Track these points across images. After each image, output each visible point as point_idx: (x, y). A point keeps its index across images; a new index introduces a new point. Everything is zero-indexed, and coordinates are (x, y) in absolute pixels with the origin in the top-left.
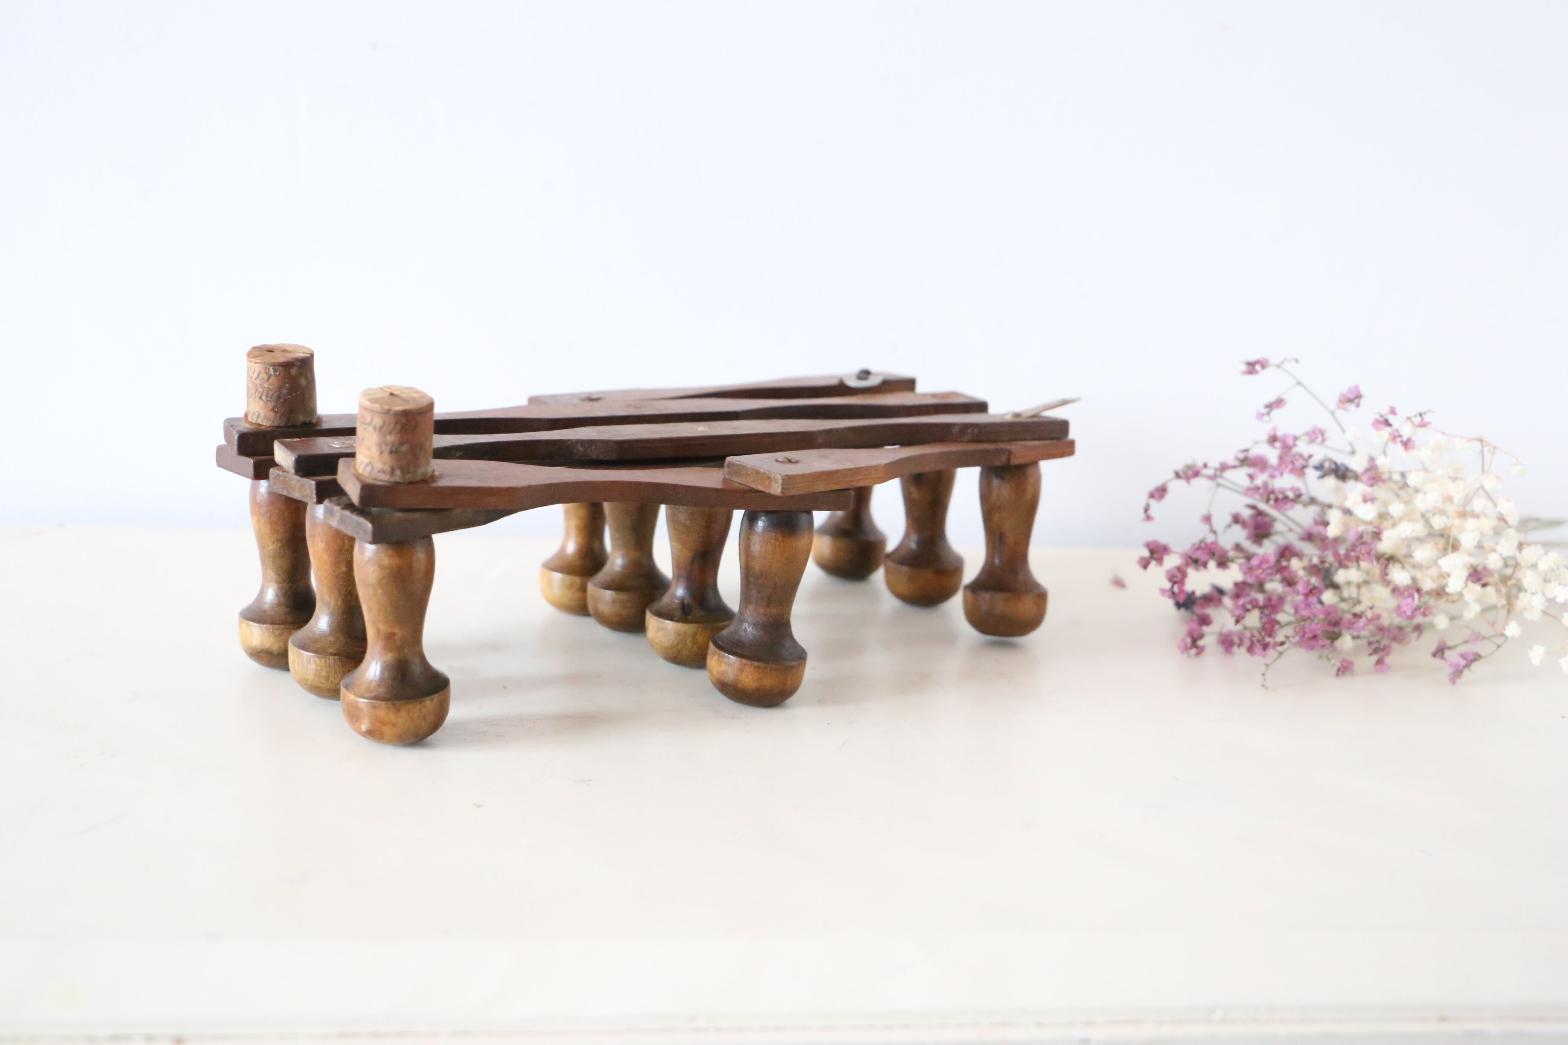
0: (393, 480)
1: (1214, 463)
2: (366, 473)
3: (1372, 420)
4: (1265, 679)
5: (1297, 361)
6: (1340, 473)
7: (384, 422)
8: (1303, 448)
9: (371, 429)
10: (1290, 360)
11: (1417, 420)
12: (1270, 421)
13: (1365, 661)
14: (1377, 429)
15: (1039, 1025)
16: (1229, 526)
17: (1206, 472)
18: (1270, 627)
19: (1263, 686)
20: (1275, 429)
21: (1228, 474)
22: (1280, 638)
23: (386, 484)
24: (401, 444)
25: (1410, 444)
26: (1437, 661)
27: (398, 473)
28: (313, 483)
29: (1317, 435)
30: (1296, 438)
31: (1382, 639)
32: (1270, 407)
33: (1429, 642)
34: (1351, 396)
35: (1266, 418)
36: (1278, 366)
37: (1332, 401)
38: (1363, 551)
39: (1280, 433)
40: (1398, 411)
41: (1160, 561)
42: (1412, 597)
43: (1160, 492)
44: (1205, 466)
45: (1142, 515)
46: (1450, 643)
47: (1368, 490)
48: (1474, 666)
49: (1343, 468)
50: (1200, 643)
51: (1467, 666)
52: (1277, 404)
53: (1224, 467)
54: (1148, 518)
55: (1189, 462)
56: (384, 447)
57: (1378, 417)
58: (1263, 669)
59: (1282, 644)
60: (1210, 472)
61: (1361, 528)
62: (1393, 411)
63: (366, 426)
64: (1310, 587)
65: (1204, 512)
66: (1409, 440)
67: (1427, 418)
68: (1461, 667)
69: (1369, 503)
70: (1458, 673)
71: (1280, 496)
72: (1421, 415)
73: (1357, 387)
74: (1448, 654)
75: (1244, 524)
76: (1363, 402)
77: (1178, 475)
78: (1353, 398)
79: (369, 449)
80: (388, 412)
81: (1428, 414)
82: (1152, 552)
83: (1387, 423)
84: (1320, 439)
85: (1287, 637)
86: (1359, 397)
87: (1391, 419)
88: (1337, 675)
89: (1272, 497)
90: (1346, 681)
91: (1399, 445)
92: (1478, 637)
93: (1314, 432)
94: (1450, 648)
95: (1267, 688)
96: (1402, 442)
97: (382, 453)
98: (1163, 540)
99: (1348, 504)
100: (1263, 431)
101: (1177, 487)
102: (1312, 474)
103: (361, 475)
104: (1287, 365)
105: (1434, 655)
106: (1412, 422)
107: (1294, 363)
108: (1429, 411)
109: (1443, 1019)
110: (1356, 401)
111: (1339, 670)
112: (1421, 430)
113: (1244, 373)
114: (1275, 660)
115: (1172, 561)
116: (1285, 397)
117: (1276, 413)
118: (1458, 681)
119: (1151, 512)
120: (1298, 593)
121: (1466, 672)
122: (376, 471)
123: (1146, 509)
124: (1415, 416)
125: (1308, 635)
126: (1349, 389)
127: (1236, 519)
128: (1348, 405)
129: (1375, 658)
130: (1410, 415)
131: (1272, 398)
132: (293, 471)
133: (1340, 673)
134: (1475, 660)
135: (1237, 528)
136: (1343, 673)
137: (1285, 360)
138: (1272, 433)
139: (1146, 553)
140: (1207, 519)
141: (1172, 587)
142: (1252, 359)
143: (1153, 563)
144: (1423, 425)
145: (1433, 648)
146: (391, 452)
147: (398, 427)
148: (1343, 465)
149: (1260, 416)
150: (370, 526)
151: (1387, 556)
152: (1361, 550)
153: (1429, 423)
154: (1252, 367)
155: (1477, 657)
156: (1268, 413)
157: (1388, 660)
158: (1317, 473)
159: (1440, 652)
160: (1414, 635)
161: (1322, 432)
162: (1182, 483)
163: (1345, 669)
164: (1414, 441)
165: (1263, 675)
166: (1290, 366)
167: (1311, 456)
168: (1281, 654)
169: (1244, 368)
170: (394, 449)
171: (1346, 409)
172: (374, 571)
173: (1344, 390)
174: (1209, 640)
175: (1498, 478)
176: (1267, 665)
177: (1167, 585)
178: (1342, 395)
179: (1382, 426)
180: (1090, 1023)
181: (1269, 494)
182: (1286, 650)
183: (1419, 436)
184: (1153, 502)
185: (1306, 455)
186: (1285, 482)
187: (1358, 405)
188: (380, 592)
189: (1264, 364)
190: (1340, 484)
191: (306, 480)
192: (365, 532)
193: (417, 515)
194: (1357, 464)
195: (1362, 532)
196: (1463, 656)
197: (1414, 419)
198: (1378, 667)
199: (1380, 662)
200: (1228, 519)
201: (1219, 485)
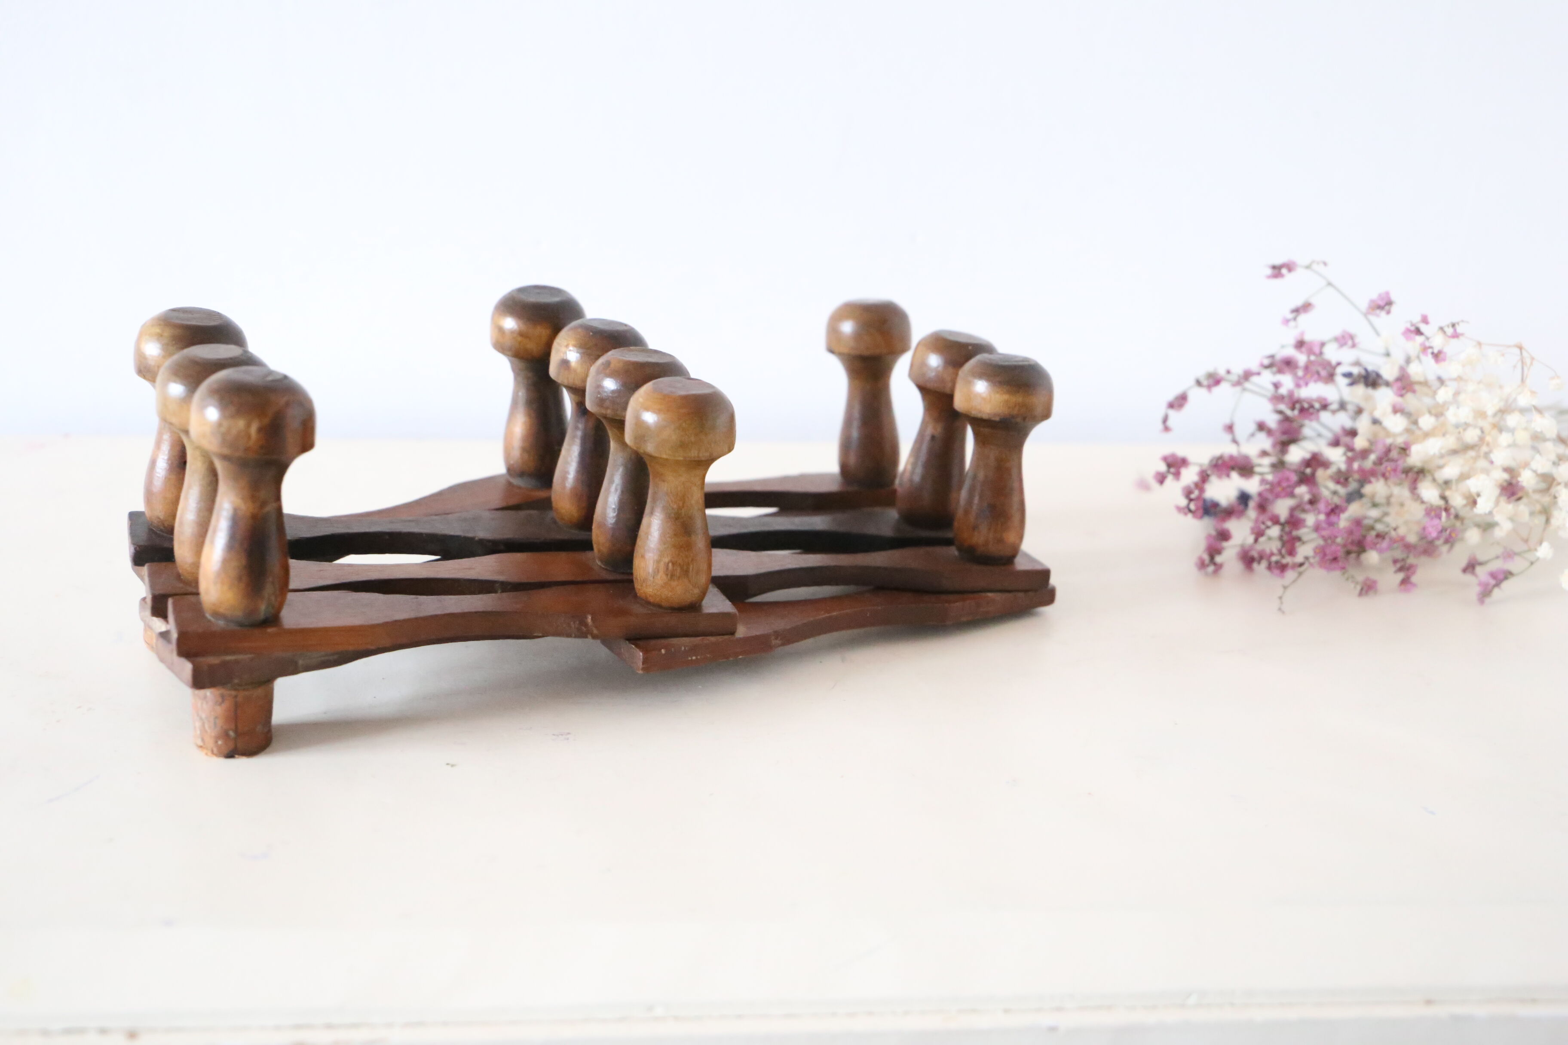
1: (1238, 370)
3: (1403, 329)
4: (1282, 603)
5: (1325, 264)
6: (1371, 380)
8: (1332, 353)
10: (1318, 263)
11: (1450, 331)
12: (1296, 327)
13: (1391, 578)
14: (1408, 339)
15: (1006, 1011)
16: (1253, 435)
17: (1230, 377)
18: (1290, 544)
19: (1280, 609)
20: (1302, 334)
21: (1254, 379)
22: (1299, 558)
25: (1442, 356)
26: (1468, 578)
29: (1346, 340)
30: (1323, 344)
31: (1408, 557)
32: (1297, 311)
33: (1459, 555)
34: (1382, 303)
35: (1292, 324)
36: (1308, 267)
37: (1364, 305)
38: (1389, 468)
39: (1308, 338)
40: (1430, 319)
41: (1177, 475)
42: (1439, 517)
43: (1179, 402)
44: (1228, 372)
45: (1160, 426)
46: (1481, 557)
47: (1399, 400)
48: (1505, 585)
49: (1374, 375)
50: (1218, 559)
51: (1497, 585)
52: (1306, 307)
53: (1247, 375)
54: (1167, 429)
55: (1210, 369)
57: (1409, 326)
58: (1280, 591)
59: (1301, 565)
60: (1234, 378)
61: (1389, 441)
62: (1425, 320)
64: (1330, 507)
65: (1227, 421)
66: (1440, 352)
67: (1459, 329)
68: (1490, 587)
69: (1398, 415)
70: (1485, 593)
71: (1306, 405)
72: (1453, 325)
73: (1387, 293)
74: (1479, 570)
75: (1270, 432)
76: (1394, 309)
77: (1199, 383)
78: (1384, 305)
81: (1461, 324)
82: (1169, 466)
83: (1418, 332)
84: (1350, 343)
85: (1307, 558)
86: (1390, 303)
87: (1423, 328)
88: (1361, 594)
89: (1298, 406)
90: (1368, 601)
91: (1430, 356)
92: (1509, 555)
93: (1343, 337)
94: (1481, 564)
95: (1283, 612)
96: (1433, 353)
98: (1181, 453)
99: (1377, 414)
100: (1289, 336)
101: (1197, 396)
102: (1342, 381)
104: (1315, 266)
105: (1465, 570)
106: (1445, 332)
107: (1322, 266)
108: (1462, 321)
109: (1429, 1002)
110: (1387, 308)
111: (1362, 589)
112: (1454, 341)
113: (1269, 277)
114: (1294, 581)
115: (1189, 476)
116: (1313, 301)
117: (1303, 318)
118: (1487, 600)
119: (1170, 423)
120: (1319, 513)
121: (1496, 591)
123: (1165, 420)
124: (1448, 326)
125: (1329, 557)
126: (1380, 295)
127: (1262, 426)
128: (1378, 311)
129: (1401, 576)
130: (1443, 324)
131: (1299, 303)
133: (1364, 592)
134: (1506, 578)
135: (1262, 436)
136: (1367, 592)
137: (1313, 262)
138: (1299, 338)
139: (1163, 467)
140: (1230, 428)
141: (1188, 505)
142: (1278, 262)
143: (1170, 479)
144: (1456, 336)
145: (1464, 563)
148: (1373, 371)
149: (1286, 322)
151: (1416, 470)
152: (1386, 467)
153: (1462, 334)
154: (1277, 271)
155: (1508, 575)
156: (1295, 319)
157: (1414, 579)
158: (1346, 381)
159: (1471, 567)
160: (1445, 548)
161: (1352, 337)
162: (1203, 391)
163: (1368, 588)
164: (1445, 353)
165: (1280, 598)
166: (1320, 268)
167: (1339, 364)
168: (1300, 574)
169: (1269, 272)
171: (1378, 316)
173: (1374, 296)
174: (1229, 554)
175: (1533, 393)
176: (1285, 588)
177: (1183, 502)
178: (1372, 301)
179: (1413, 335)
180: (1059, 1009)
181: (1294, 402)
182: (1305, 571)
183: (1451, 348)
184: (1172, 413)
185: (1334, 362)
186: (1313, 391)
187: (1388, 312)
189: (1290, 267)
190: (1370, 391)
194: (1389, 372)
195: (1390, 445)
196: (1493, 575)
197: (1446, 329)
198: (1403, 587)
199: (1405, 582)
200: (1253, 427)
201: (1244, 389)
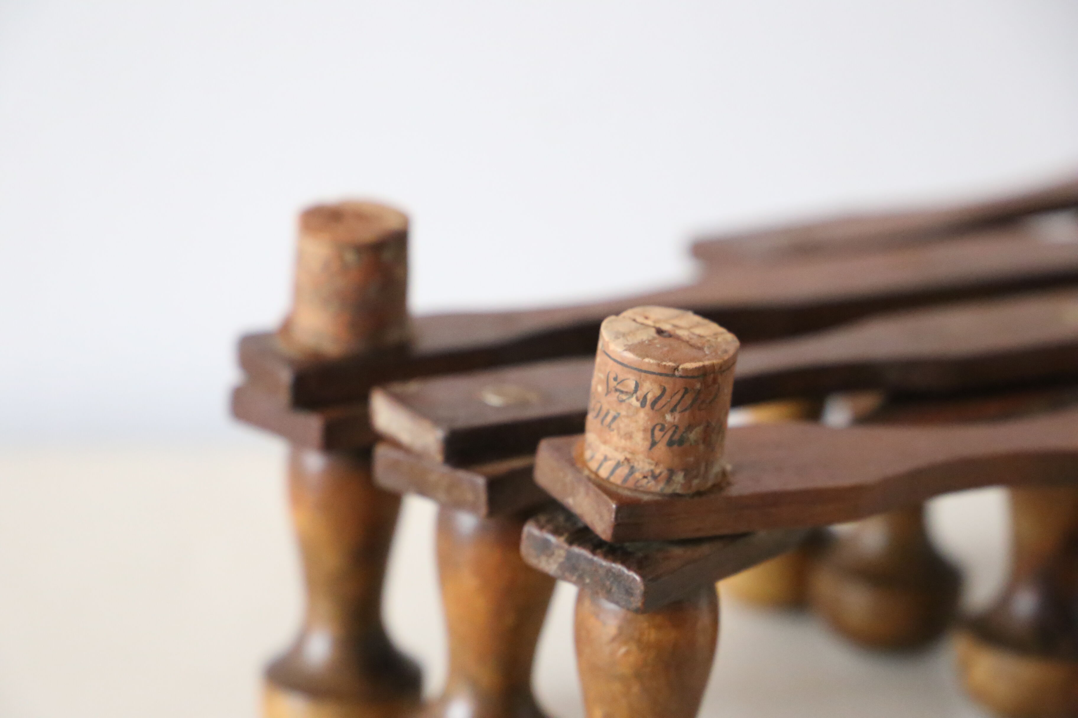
0: (669, 490)
2: (617, 479)
7: (664, 391)
9: (634, 402)
23: (657, 498)
24: (690, 427)
27: (679, 477)
28: (480, 481)
56: (658, 433)
63: (624, 397)
79: (629, 436)
80: (671, 373)
97: (654, 444)
103: (607, 480)
122: (638, 475)
132: (438, 457)
146: (670, 443)
147: (688, 400)
150: (638, 578)
170: (676, 437)
172: (627, 653)
188: (636, 689)
191: (463, 475)
192: (629, 592)
193: (705, 549)
